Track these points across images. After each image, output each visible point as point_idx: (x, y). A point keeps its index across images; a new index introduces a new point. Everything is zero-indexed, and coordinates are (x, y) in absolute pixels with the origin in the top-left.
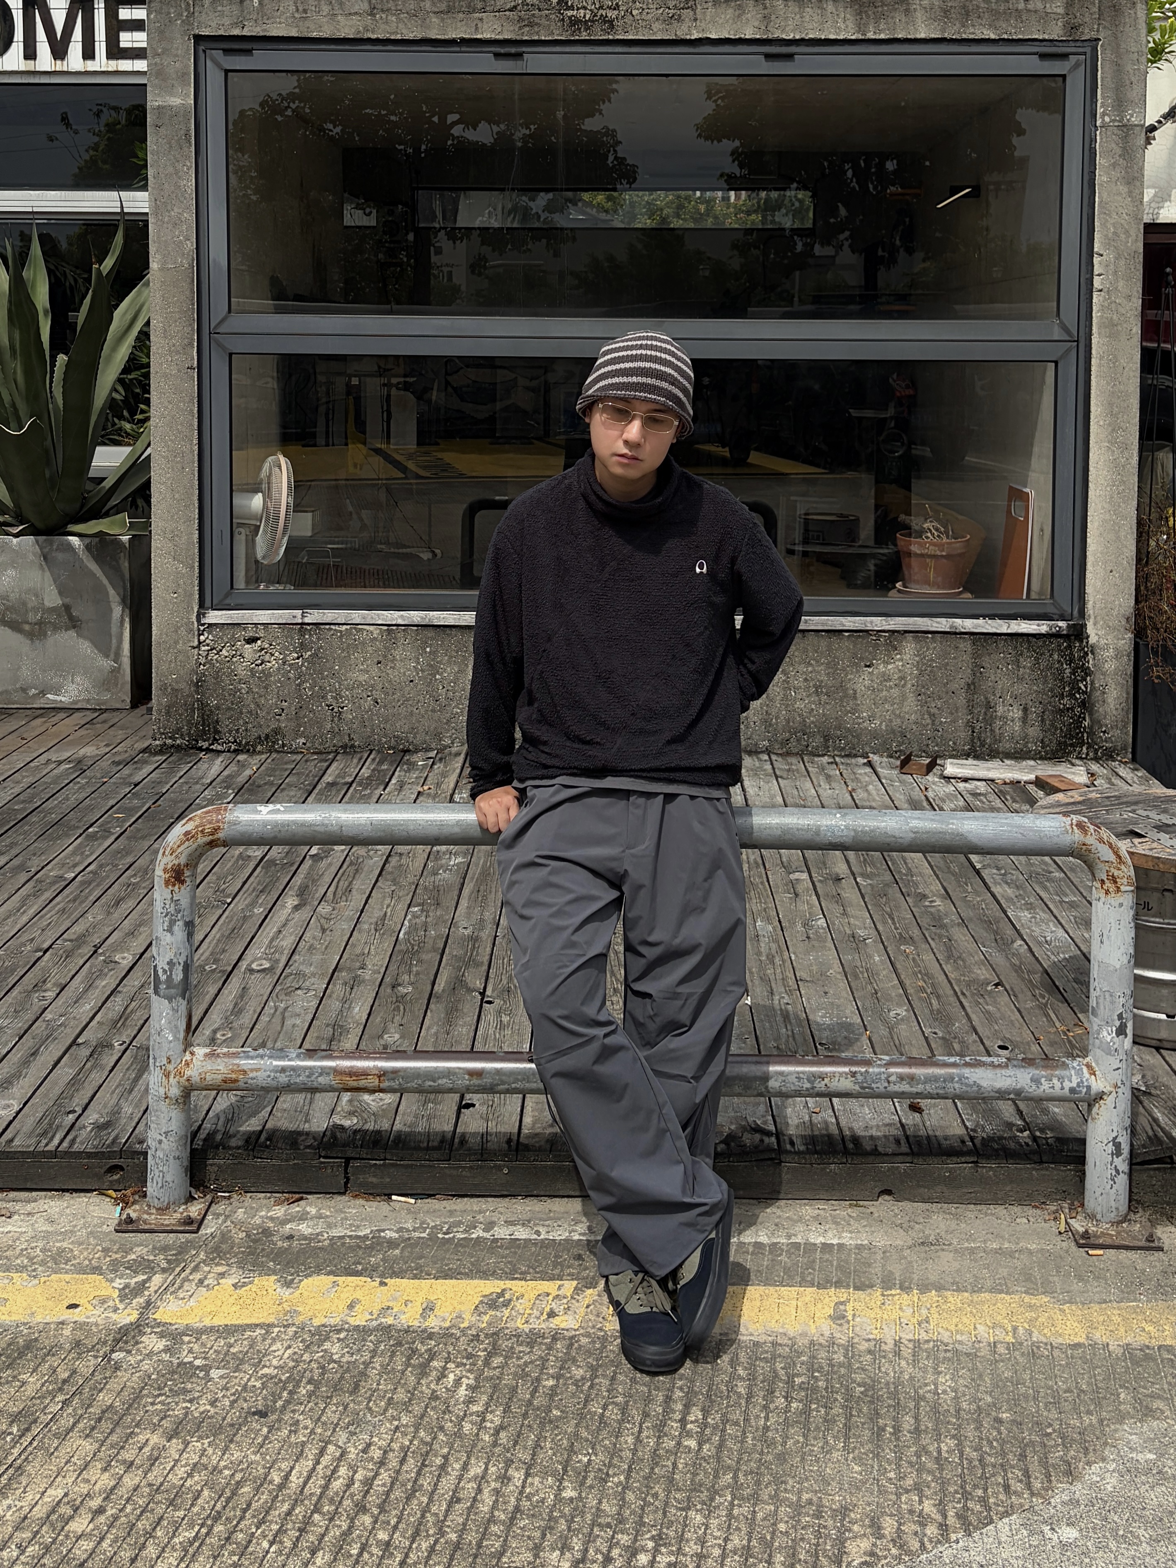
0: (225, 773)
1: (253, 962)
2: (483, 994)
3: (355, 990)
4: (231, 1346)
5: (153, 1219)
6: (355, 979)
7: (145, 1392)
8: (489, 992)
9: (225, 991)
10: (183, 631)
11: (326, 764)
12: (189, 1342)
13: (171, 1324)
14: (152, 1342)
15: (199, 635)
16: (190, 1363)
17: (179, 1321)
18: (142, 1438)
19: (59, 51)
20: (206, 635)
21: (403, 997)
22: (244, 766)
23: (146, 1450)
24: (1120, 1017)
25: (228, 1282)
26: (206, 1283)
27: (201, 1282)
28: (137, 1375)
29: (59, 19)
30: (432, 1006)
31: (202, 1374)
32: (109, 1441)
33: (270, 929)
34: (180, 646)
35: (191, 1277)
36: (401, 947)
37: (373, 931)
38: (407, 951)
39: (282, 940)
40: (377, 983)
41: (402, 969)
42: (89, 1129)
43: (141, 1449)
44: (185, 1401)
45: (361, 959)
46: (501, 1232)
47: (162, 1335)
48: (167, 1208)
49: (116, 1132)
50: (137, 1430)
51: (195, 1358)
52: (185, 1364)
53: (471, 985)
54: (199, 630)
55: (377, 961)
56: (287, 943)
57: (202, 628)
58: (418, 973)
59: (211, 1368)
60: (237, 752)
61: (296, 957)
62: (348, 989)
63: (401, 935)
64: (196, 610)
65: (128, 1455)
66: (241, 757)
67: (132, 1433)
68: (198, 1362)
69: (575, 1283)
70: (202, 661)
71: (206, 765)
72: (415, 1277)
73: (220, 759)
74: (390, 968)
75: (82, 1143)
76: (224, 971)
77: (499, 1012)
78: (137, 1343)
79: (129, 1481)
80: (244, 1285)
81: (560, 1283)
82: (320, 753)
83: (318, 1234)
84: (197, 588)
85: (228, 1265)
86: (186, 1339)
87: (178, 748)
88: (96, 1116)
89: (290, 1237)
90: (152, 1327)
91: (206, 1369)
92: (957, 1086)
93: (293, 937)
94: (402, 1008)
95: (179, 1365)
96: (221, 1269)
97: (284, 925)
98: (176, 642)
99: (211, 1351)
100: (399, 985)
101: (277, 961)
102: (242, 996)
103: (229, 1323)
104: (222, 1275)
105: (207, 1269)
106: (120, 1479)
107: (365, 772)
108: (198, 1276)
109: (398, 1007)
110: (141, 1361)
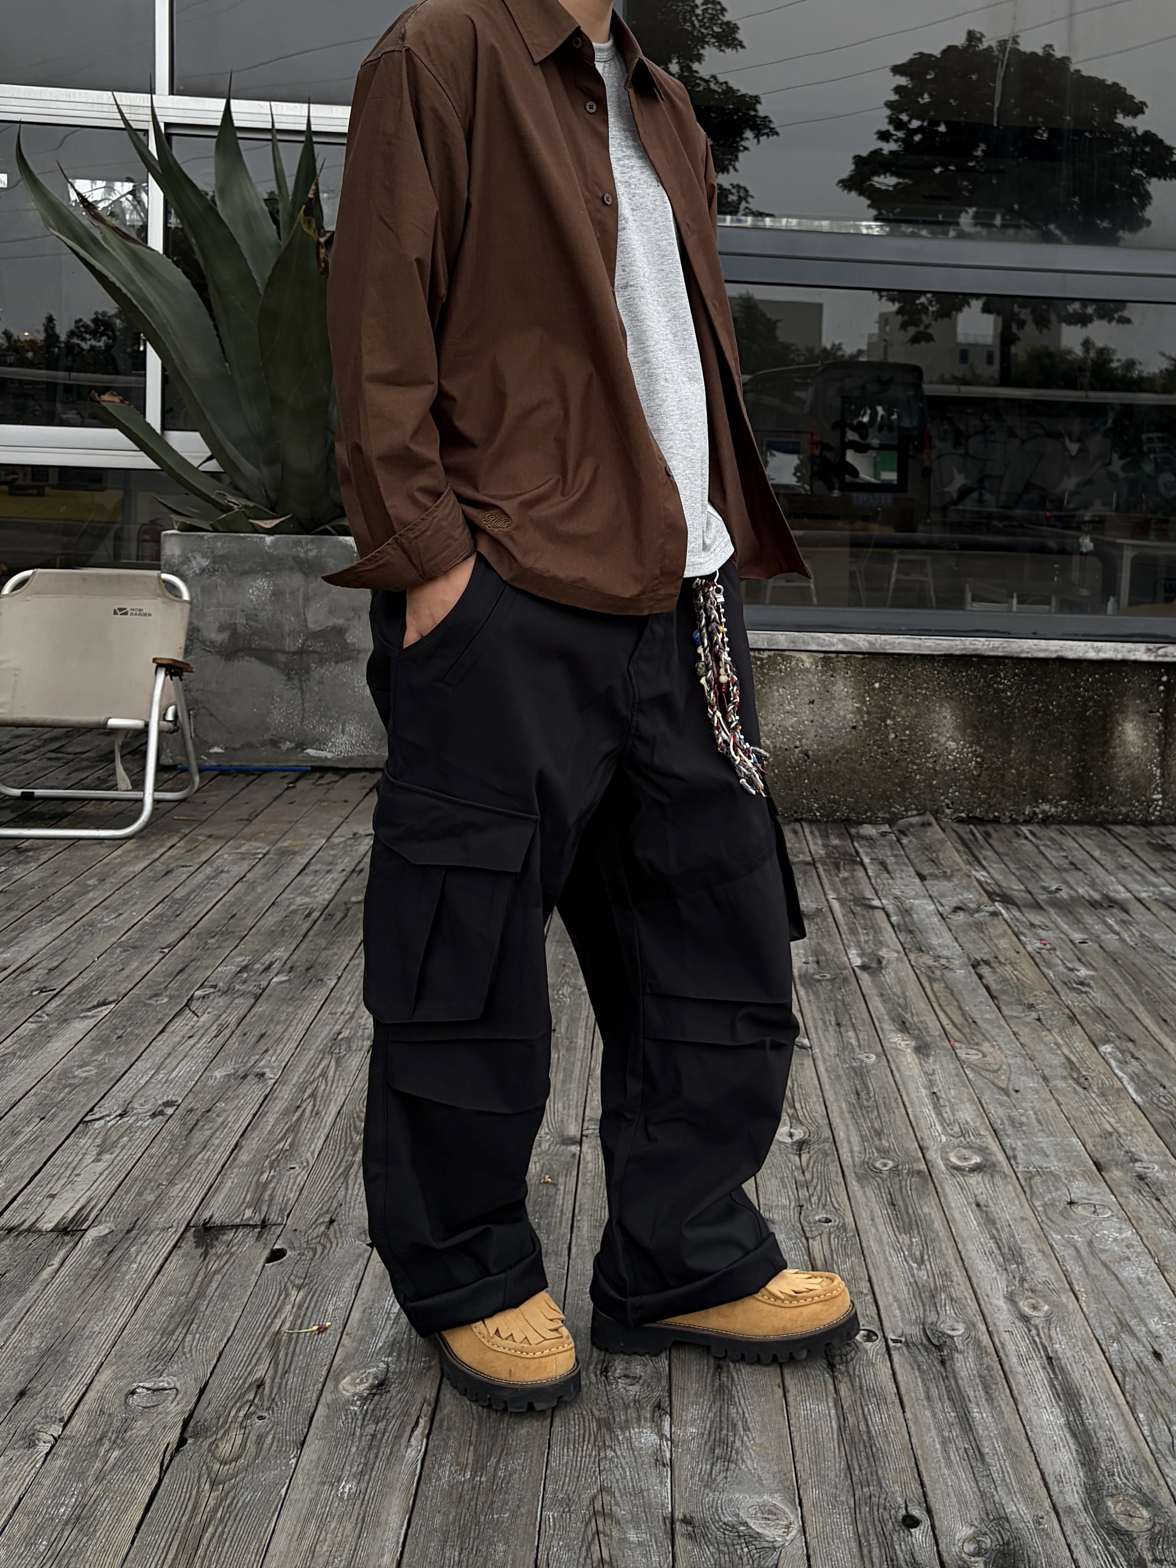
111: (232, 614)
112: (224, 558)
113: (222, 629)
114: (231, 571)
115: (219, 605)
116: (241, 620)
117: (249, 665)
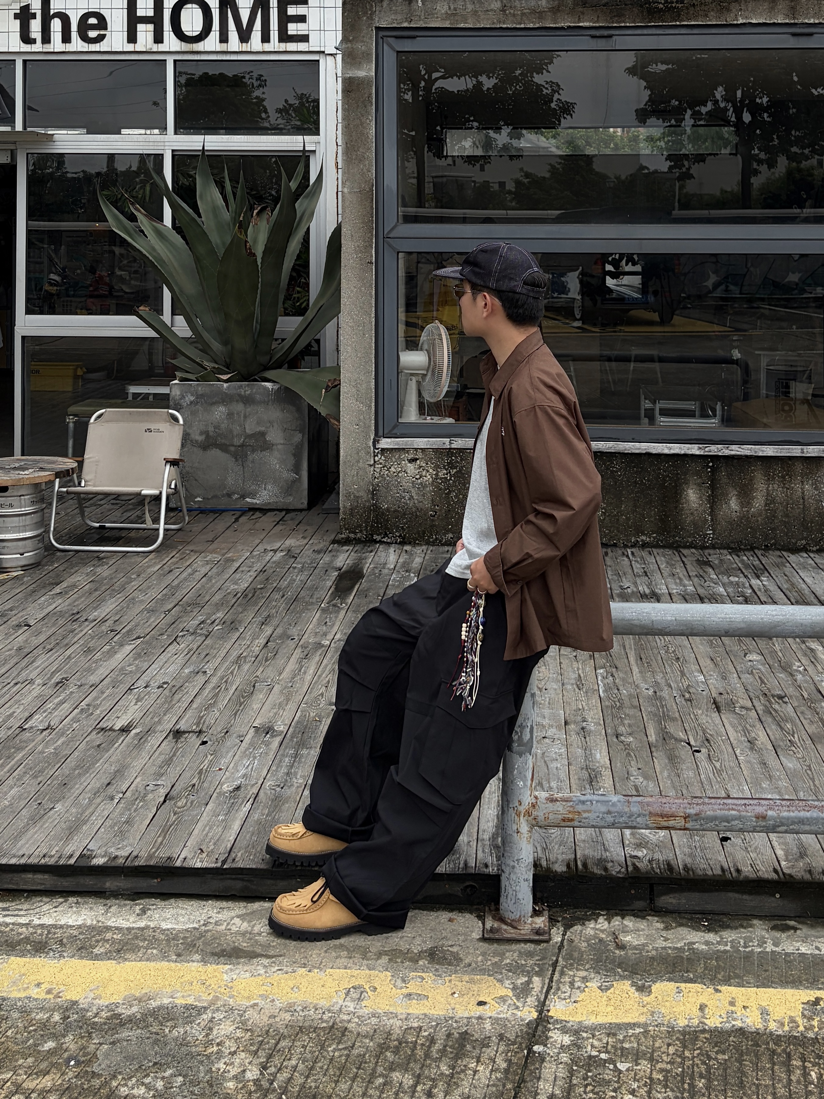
10: (362, 454)
15: (375, 456)
19: (244, 36)
20: (379, 456)
29: (245, 16)
34: (361, 464)
54: (374, 452)
57: (377, 451)
64: (372, 438)
70: (377, 475)
84: (373, 422)
98: (358, 462)
111: (206, 425)
112: (202, 396)
113: (201, 433)
114: (206, 402)
115: (200, 421)
116: (211, 429)
117: (215, 452)
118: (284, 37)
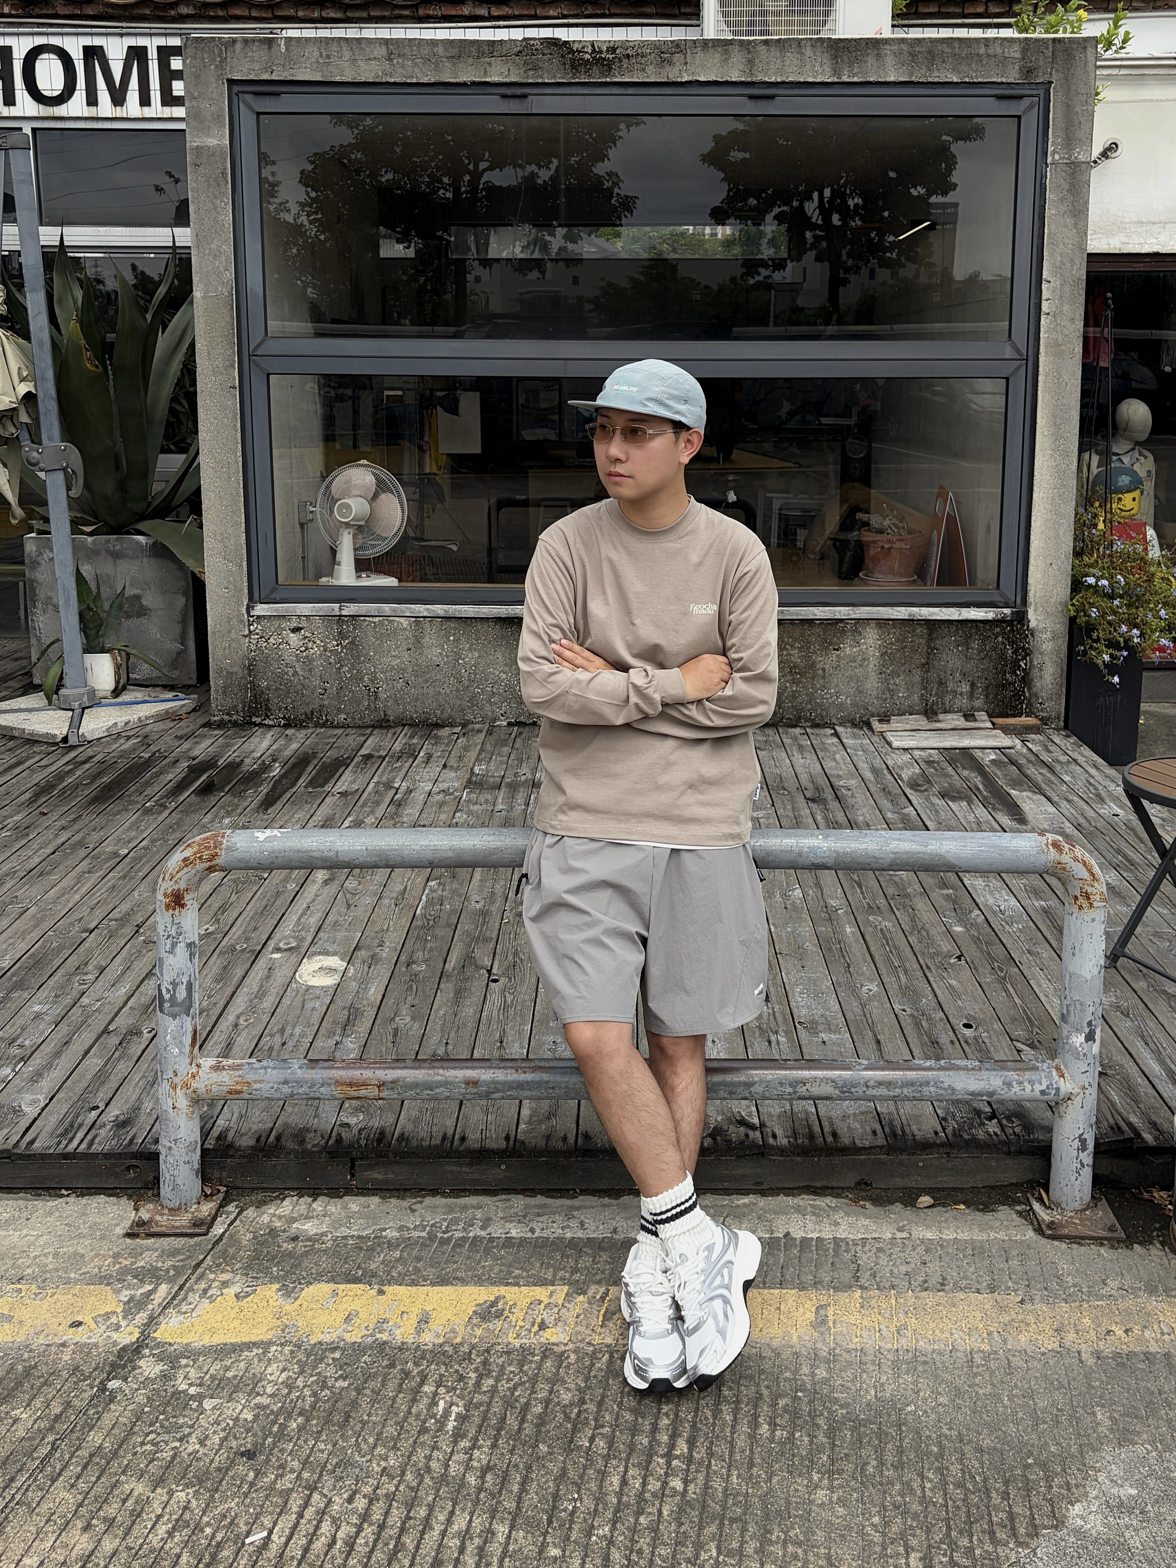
0: (274, 747)
1: (280, 941)
2: (489, 971)
3: (373, 967)
4: (227, 1369)
5: (163, 1221)
6: (373, 957)
7: (136, 1429)
8: (494, 971)
9: (252, 974)
11: (363, 739)
12: (186, 1366)
13: (170, 1344)
14: (149, 1367)
16: (184, 1391)
17: (179, 1340)
18: (127, 1488)
21: (416, 975)
22: (291, 739)
23: (130, 1503)
24: (1090, 1024)
25: (230, 1291)
26: (210, 1293)
27: (205, 1291)
28: (130, 1407)
30: (442, 986)
31: (195, 1405)
32: (92, 1493)
33: (300, 905)
34: (232, 635)
35: (196, 1287)
36: (418, 923)
37: (393, 906)
38: (423, 927)
39: (310, 916)
40: (394, 961)
41: (417, 946)
42: (108, 1127)
43: (124, 1501)
44: (175, 1439)
45: (380, 935)
46: (497, 1231)
47: (160, 1358)
48: (179, 1209)
49: (134, 1130)
50: (123, 1478)
51: (191, 1385)
52: (180, 1392)
53: (480, 963)
55: (393, 939)
56: (313, 921)
58: (431, 950)
59: (205, 1397)
60: (287, 726)
61: (321, 934)
62: (366, 968)
63: (418, 911)
65: (111, 1510)
66: (290, 732)
67: (117, 1481)
68: (192, 1391)
69: (566, 1288)
71: (258, 739)
72: (414, 1283)
73: (271, 733)
74: (406, 946)
75: (100, 1144)
76: (252, 951)
77: (503, 991)
78: (134, 1369)
79: (109, 1545)
80: (248, 1295)
81: (551, 1288)
82: (360, 727)
83: (322, 1234)
84: (246, 584)
85: (233, 1272)
86: (184, 1362)
87: (235, 724)
88: (117, 1112)
89: (295, 1239)
90: (152, 1349)
91: (200, 1398)
92: (932, 1089)
93: (320, 914)
94: (415, 987)
95: (173, 1394)
96: (225, 1277)
97: (314, 901)
99: (208, 1377)
100: (414, 963)
101: (302, 940)
102: (268, 977)
103: (228, 1341)
104: (225, 1284)
105: (212, 1276)
106: (99, 1541)
107: (397, 747)
108: (203, 1285)
109: (411, 986)
110: (137, 1390)
118: (169, 99)
